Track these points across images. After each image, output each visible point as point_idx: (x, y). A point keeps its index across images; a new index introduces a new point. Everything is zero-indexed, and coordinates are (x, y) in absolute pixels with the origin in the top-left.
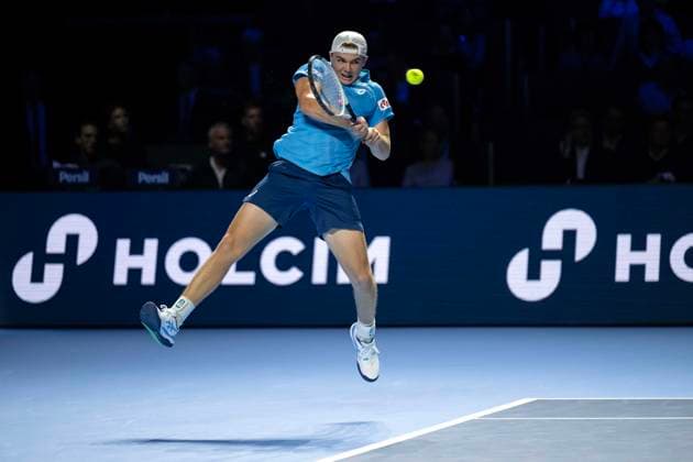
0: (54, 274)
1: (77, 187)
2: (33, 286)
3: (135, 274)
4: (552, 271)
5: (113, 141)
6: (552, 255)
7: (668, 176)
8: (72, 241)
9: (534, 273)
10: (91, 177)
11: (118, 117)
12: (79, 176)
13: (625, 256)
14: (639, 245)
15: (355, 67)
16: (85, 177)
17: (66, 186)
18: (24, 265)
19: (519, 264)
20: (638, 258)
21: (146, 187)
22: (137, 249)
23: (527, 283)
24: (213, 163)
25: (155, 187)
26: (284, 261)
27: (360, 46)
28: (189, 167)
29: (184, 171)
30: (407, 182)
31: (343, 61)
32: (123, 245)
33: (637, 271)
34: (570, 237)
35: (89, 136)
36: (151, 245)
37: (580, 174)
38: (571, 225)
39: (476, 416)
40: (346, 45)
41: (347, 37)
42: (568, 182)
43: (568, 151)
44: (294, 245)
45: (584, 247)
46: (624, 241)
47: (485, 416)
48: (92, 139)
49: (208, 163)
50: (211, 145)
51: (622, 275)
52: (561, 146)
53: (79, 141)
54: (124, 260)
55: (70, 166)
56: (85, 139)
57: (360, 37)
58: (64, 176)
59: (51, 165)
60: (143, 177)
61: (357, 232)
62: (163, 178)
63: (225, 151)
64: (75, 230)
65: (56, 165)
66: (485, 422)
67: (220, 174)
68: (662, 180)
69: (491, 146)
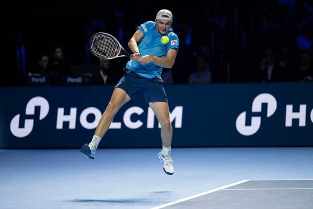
0: (29, 124)
1: (39, 84)
2: (20, 130)
3: (66, 124)
4: (256, 122)
5: (56, 63)
6: (256, 114)
7: (309, 78)
8: (38, 109)
9: (248, 123)
10: (46, 80)
11: (58, 52)
12: (41, 79)
13: (290, 115)
14: (296, 110)
15: (168, 26)
16: (43, 80)
17: (35, 84)
18: (16, 120)
19: (242, 118)
20: (296, 115)
21: (71, 84)
22: (67, 113)
23: (245, 127)
24: (101, 73)
25: (75, 84)
26: (134, 118)
27: (169, 16)
28: (91, 75)
29: (88, 77)
30: (190, 81)
31: (162, 23)
32: (61, 111)
33: (296, 121)
34: (265, 106)
35: (45, 61)
36: (74, 111)
37: (269, 78)
38: (266, 101)
39: (222, 188)
40: (163, 16)
41: (164, 12)
42: (264, 81)
43: (263, 67)
44: (139, 111)
45: (271, 110)
46: (289, 108)
47: (227, 188)
48: (47, 62)
49: (100, 73)
50: (101, 65)
51: (289, 123)
52: (261, 64)
53: (40, 64)
54: (61, 118)
55: (36, 75)
56: (43, 62)
57: (169, 12)
58: (33, 79)
59: (28, 74)
60: (70, 80)
61: (165, 103)
62: (79, 80)
63: (107, 67)
64: (39, 104)
65: (30, 74)
66: (227, 191)
67: (105, 78)
68: (307, 80)
69: (229, 64)
